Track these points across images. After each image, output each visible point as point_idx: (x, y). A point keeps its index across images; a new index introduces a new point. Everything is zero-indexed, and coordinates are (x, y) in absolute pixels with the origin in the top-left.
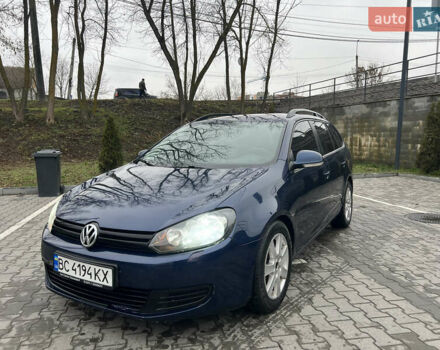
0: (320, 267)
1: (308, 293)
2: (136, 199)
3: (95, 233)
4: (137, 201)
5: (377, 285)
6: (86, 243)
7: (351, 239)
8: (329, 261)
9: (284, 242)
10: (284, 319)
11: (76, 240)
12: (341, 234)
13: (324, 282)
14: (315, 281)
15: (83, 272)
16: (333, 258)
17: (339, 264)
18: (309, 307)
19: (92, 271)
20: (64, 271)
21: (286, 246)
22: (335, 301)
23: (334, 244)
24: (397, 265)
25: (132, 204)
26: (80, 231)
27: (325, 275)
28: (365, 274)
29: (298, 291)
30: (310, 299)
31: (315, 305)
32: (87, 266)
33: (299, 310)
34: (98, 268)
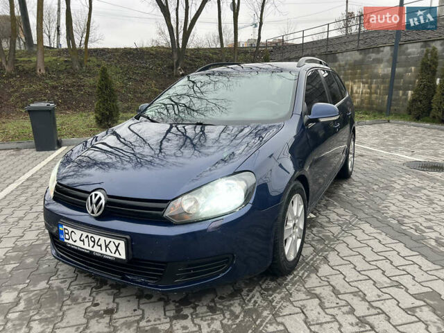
0: (329, 222)
1: (322, 250)
2: (139, 161)
3: (103, 202)
4: (140, 163)
5: (389, 240)
6: (93, 212)
7: (355, 190)
8: (338, 215)
9: (301, 203)
10: (303, 281)
11: (82, 208)
12: (345, 186)
13: (336, 238)
14: (328, 237)
15: (92, 244)
16: (341, 211)
17: (347, 218)
18: (326, 266)
19: (102, 242)
20: (70, 242)
21: (302, 206)
22: (350, 259)
23: (339, 196)
24: (404, 217)
25: (135, 167)
26: (85, 199)
27: (336, 230)
28: (375, 228)
29: (312, 249)
30: (325, 258)
31: (331, 264)
32: (97, 237)
33: (316, 270)
34: (108, 240)
